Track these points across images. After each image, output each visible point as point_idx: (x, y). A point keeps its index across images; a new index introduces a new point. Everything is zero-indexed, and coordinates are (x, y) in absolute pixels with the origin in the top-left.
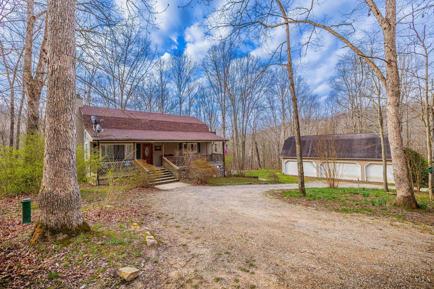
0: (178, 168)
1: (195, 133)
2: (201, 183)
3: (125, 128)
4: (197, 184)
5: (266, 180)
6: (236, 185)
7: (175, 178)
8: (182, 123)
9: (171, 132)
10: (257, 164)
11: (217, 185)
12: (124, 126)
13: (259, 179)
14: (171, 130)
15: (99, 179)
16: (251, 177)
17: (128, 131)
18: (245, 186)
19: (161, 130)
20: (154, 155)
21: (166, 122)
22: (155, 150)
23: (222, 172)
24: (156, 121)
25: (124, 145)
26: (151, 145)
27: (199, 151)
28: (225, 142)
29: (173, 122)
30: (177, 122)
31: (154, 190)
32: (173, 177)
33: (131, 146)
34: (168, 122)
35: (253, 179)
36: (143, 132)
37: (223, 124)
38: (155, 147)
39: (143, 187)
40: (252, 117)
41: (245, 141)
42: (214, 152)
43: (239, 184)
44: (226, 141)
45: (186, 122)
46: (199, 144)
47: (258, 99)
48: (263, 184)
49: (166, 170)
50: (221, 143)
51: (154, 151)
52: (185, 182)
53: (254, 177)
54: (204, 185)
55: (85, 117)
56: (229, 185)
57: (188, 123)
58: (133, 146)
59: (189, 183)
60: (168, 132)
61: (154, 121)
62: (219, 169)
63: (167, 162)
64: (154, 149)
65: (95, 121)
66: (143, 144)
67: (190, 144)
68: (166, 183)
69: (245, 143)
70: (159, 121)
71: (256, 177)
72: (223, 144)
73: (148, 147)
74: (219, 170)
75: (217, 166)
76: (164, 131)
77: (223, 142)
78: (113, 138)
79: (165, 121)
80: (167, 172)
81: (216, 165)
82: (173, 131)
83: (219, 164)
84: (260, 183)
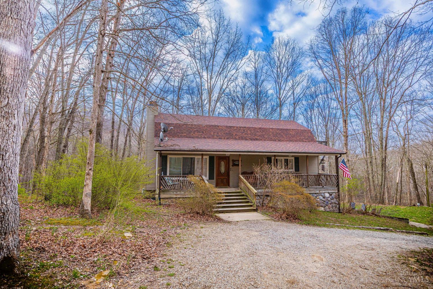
0: (255, 191)
1: (291, 143)
2: (287, 218)
3: (197, 137)
4: (281, 219)
5: (426, 226)
6: (354, 228)
7: (251, 206)
8: (272, 129)
9: (255, 142)
10: (414, 196)
11: (314, 225)
12: (197, 134)
13: (411, 223)
14: (257, 139)
15: (161, 197)
16: (392, 218)
17: (199, 140)
18: (371, 233)
19: (242, 138)
20: (231, 173)
21: (250, 128)
22: (233, 166)
23: (335, 203)
24: (237, 127)
25: (194, 158)
26: (227, 158)
27: (297, 169)
28: (339, 155)
29: (260, 128)
30: (265, 128)
31: (211, 219)
32: (250, 204)
33: (199, 158)
34: (252, 128)
35: (397, 223)
36: (217, 141)
37: (345, 131)
38: (233, 161)
39: (198, 213)
40: (399, 116)
41: (386, 157)
42: (321, 172)
43: (360, 228)
44: (341, 154)
45: (279, 128)
46: (297, 159)
47: (410, 86)
48: (416, 234)
49: (242, 194)
50: (334, 157)
51: (231, 167)
52: (264, 213)
53: (399, 218)
54: (291, 221)
55: (157, 125)
56: (338, 226)
57: (281, 129)
58: (201, 160)
59: (270, 216)
60: (250, 142)
61: (234, 127)
62: (329, 199)
63: (243, 182)
64: (231, 164)
65: (164, 128)
66: (217, 157)
67: (283, 158)
68: (237, 212)
69: (385, 161)
70: (240, 127)
71: (403, 219)
72: (337, 159)
73: (224, 160)
74: (329, 201)
75: (326, 193)
76: (246, 139)
77: (336, 156)
78: (177, 148)
79: (248, 128)
80: (243, 195)
81: (324, 192)
82: (258, 140)
83: (330, 191)
84: (411, 231)
